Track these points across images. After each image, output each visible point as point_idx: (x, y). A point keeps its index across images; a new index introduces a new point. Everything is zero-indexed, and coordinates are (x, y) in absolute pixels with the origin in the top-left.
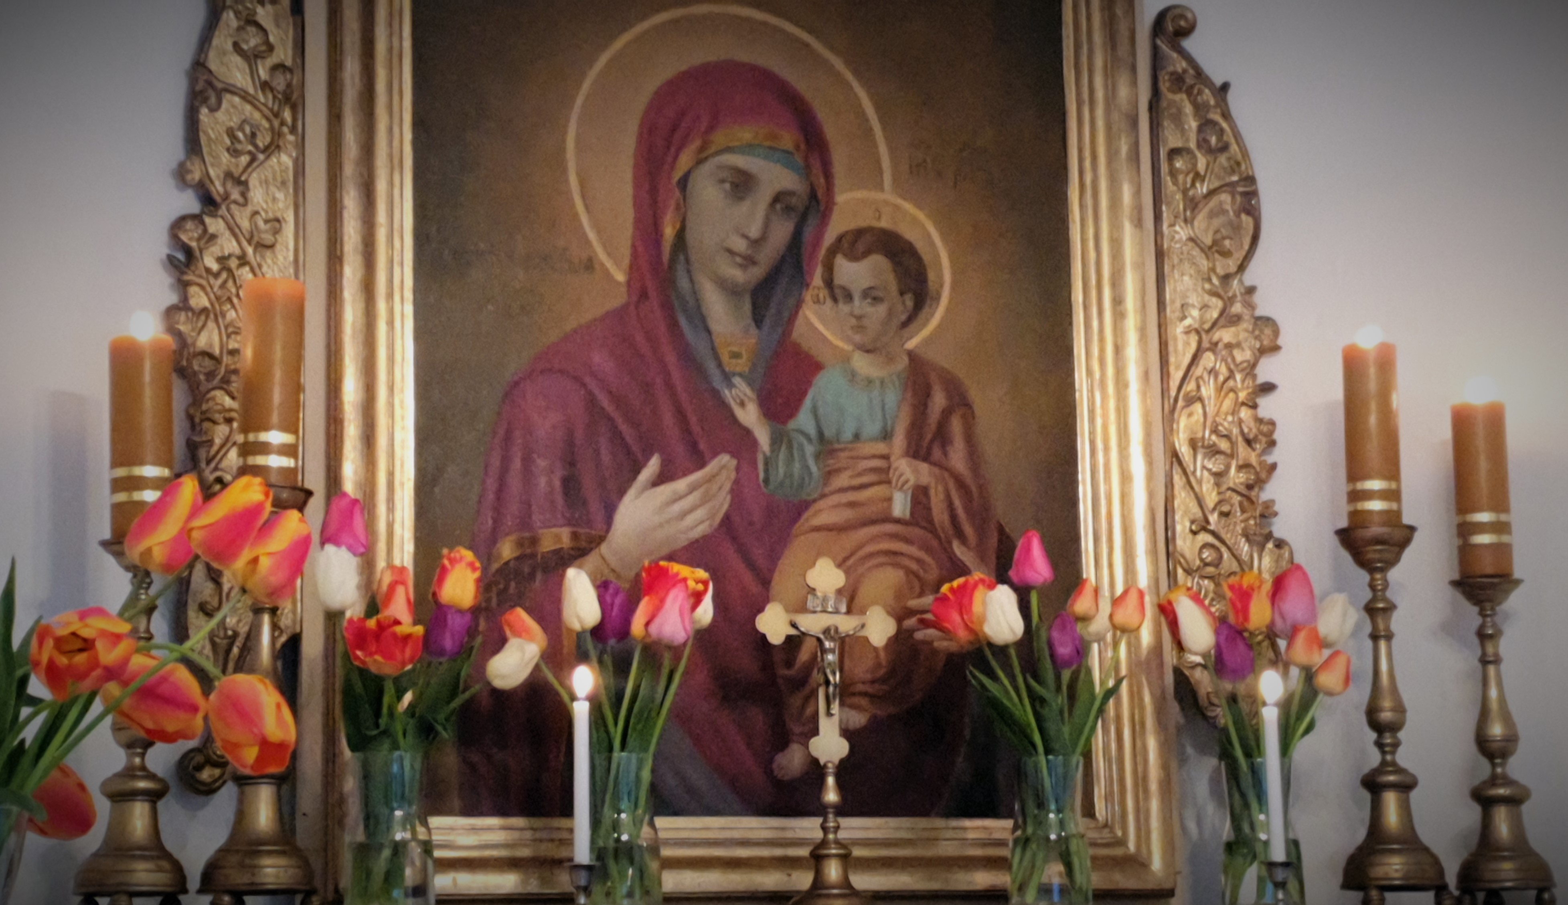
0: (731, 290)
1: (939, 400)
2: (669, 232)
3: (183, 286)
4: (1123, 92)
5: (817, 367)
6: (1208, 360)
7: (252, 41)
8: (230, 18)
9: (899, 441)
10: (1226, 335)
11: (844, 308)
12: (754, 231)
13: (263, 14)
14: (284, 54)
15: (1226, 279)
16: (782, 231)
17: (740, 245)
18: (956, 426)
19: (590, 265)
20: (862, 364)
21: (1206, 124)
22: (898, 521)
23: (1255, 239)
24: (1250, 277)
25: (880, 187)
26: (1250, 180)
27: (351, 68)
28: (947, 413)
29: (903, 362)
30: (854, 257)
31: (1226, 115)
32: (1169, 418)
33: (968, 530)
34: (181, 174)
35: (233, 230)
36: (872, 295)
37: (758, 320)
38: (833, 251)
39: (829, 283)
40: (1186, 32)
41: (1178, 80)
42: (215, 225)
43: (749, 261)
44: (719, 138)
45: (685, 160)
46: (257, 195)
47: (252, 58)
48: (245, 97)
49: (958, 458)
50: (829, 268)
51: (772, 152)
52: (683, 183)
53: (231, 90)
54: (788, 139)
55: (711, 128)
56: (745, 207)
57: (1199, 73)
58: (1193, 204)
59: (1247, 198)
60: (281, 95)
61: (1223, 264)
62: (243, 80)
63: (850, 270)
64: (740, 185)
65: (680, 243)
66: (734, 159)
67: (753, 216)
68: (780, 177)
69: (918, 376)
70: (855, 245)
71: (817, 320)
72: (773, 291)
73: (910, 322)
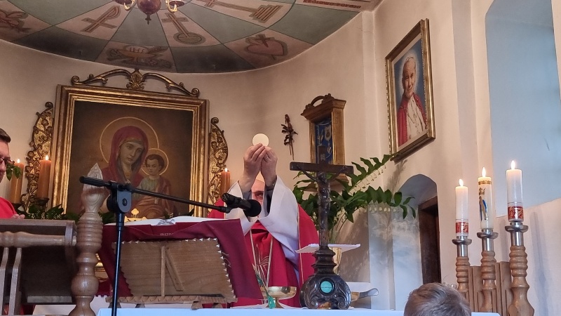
0: (128, 165)
1: (165, 184)
2: (117, 154)
3: (29, 163)
4: (203, 132)
5: (143, 178)
6: (216, 178)
7: (45, 122)
8: (41, 119)
11: (149, 168)
12: (133, 155)
13: (47, 118)
14: (50, 125)
15: (220, 164)
16: (138, 155)
17: (130, 157)
18: (168, 188)
19: (102, 160)
20: (151, 178)
21: (218, 138)
22: (155, 204)
23: (227, 157)
24: (225, 164)
25: (157, 147)
26: (227, 147)
27: (61, 127)
28: (166, 186)
29: (158, 178)
30: (151, 159)
31: (223, 136)
32: (209, 188)
33: (169, 207)
34: (30, 144)
35: (39, 153)
36: (153, 166)
37: (132, 169)
38: (147, 158)
39: (146, 164)
40: (217, 122)
41: (214, 130)
42: (36, 153)
43: (132, 160)
44: (128, 139)
45: (121, 143)
46: (43, 148)
47: (44, 126)
48: (42, 131)
50: (146, 161)
51: (137, 142)
52: (120, 147)
53: (41, 131)
54: (140, 140)
55: (127, 137)
56: (131, 151)
57: (219, 129)
58: (215, 151)
59: (226, 150)
60: (49, 132)
61: (220, 162)
62: (43, 129)
63: (150, 162)
64: (131, 147)
65: (119, 156)
66: (130, 143)
67: (133, 152)
68: (138, 146)
69: (161, 180)
70: (152, 157)
71: (143, 170)
72: (136, 165)
73: (160, 171)
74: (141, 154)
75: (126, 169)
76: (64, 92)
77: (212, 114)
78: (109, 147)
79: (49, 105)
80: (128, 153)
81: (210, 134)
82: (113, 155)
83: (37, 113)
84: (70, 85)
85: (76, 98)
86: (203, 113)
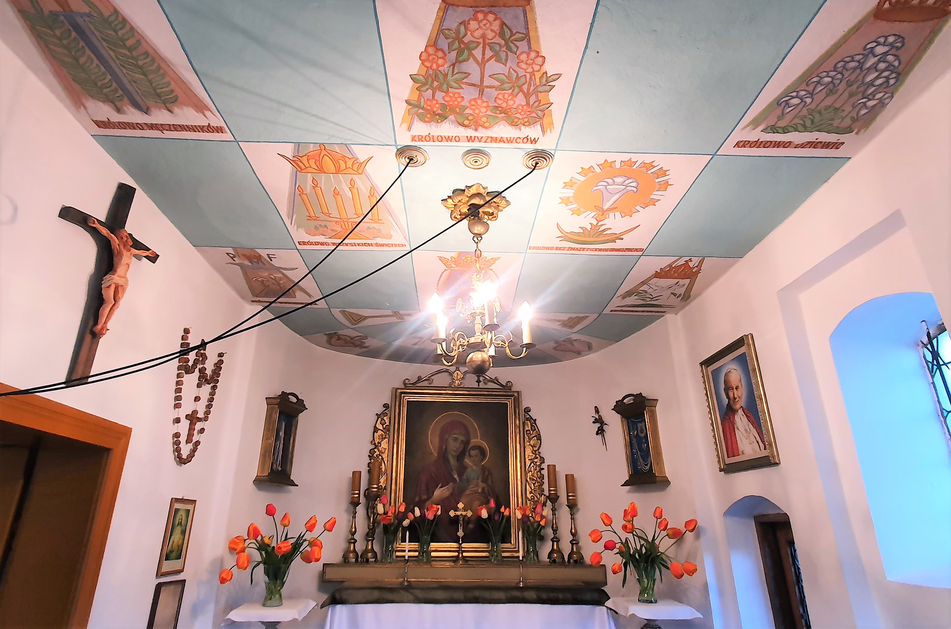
1: (487, 473)
2: (444, 447)
3: (370, 460)
4: (517, 422)
5: (467, 468)
6: (532, 464)
7: (383, 421)
8: (380, 419)
9: (480, 480)
10: (536, 460)
11: (472, 458)
12: (458, 447)
13: (385, 418)
14: (388, 423)
15: (536, 451)
16: (462, 446)
17: (455, 449)
19: (431, 453)
20: (474, 467)
21: (532, 426)
22: (480, 493)
23: (540, 445)
24: (540, 451)
25: (478, 439)
26: (540, 434)
27: (396, 425)
28: (488, 476)
29: (481, 467)
30: (473, 450)
31: (536, 424)
34: (371, 443)
35: (379, 450)
36: (476, 456)
37: (458, 460)
38: (470, 449)
39: (469, 455)
40: (530, 411)
41: (527, 419)
42: (376, 450)
43: (457, 452)
44: (453, 433)
45: (447, 437)
46: (382, 446)
47: (383, 425)
48: (382, 430)
49: (490, 482)
50: (469, 452)
51: (460, 435)
52: (446, 440)
53: (380, 430)
54: (463, 433)
55: (451, 431)
56: (456, 443)
57: (532, 418)
58: (530, 439)
59: (539, 438)
60: (387, 429)
61: (535, 449)
62: (381, 428)
63: (473, 452)
64: (456, 439)
65: (446, 448)
66: (455, 436)
67: (458, 444)
68: (462, 438)
69: (483, 468)
70: (474, 448)
71: (467, 461)
72: (460, 457)
73: (482, 460)
74: (464, 447)
75: (453, 461)
76: (398, 394)
77: (525, 404)
78: (437, 440)
79: (386, 406)
80: (454, 446)
81: (524, 423)
82: (440, 448)
83: (377, 414)
84: (403, 387)
85: (408, 398)
86: (517, 404)
